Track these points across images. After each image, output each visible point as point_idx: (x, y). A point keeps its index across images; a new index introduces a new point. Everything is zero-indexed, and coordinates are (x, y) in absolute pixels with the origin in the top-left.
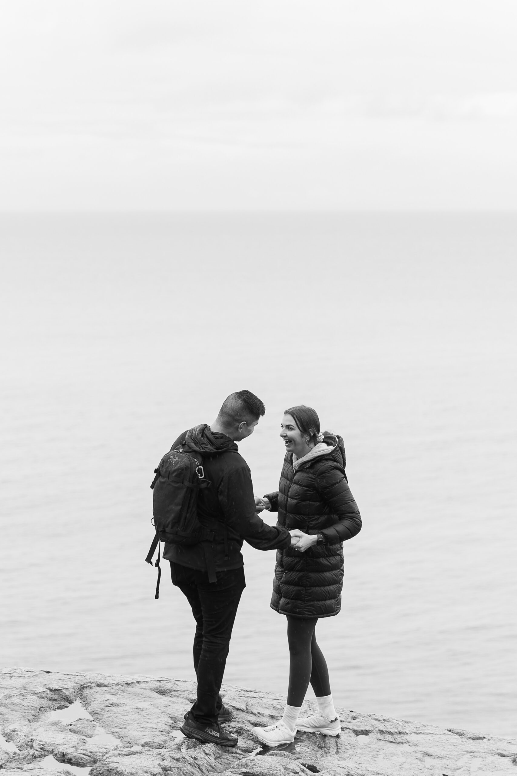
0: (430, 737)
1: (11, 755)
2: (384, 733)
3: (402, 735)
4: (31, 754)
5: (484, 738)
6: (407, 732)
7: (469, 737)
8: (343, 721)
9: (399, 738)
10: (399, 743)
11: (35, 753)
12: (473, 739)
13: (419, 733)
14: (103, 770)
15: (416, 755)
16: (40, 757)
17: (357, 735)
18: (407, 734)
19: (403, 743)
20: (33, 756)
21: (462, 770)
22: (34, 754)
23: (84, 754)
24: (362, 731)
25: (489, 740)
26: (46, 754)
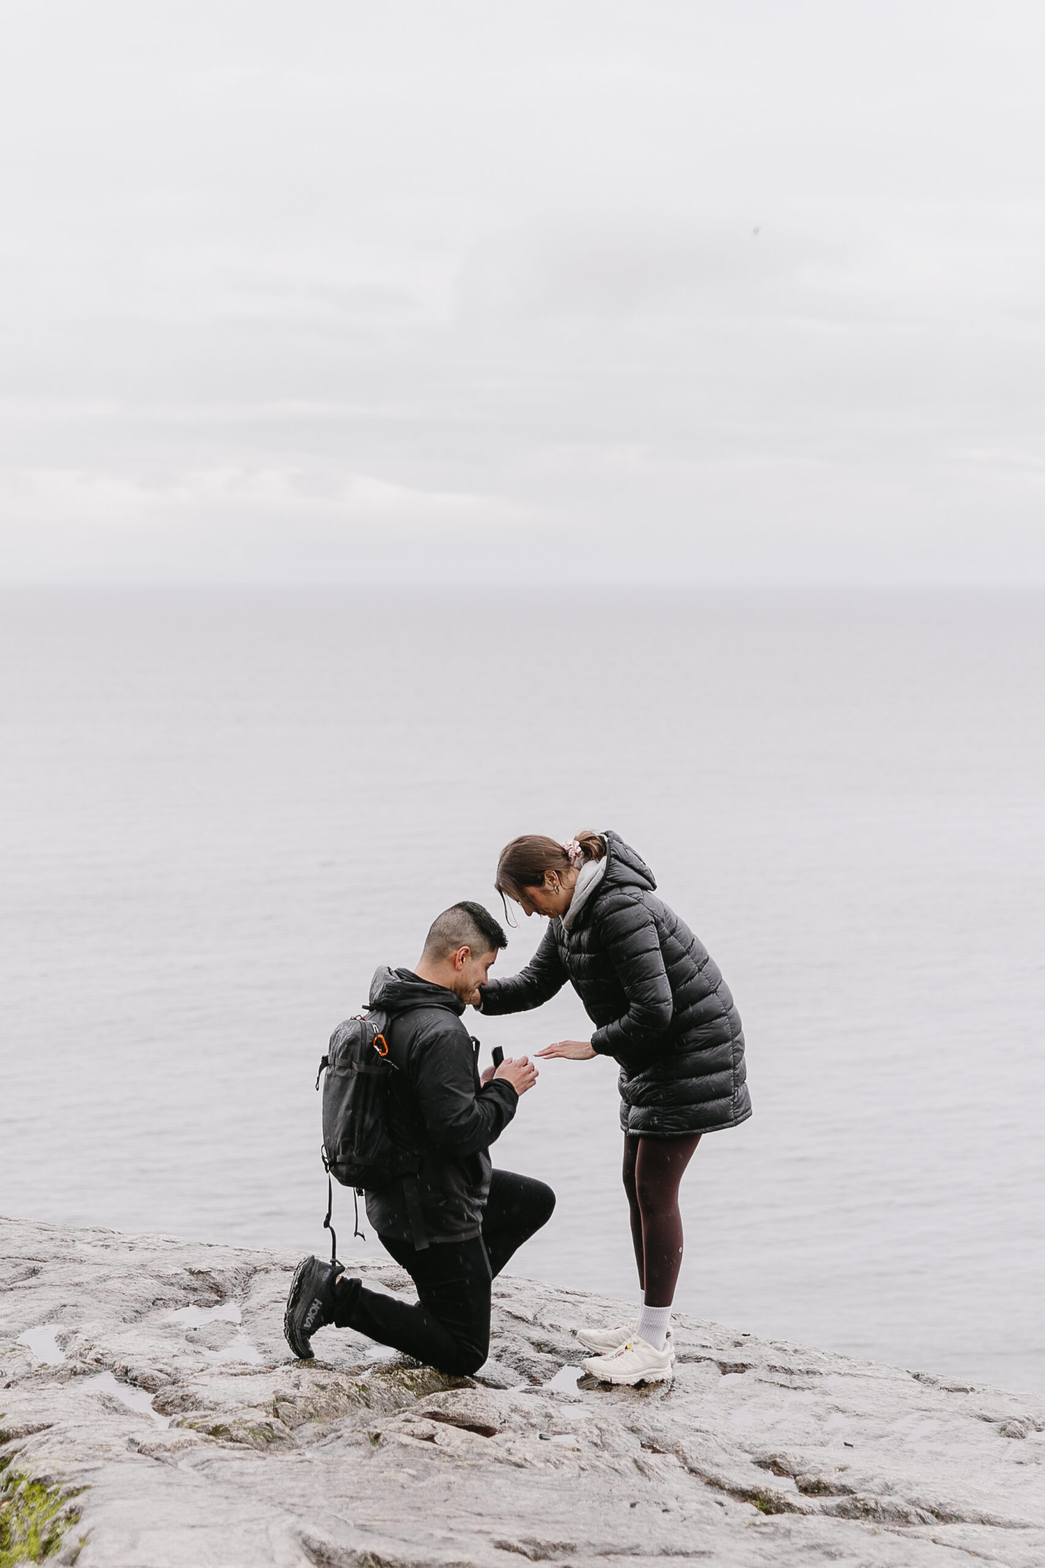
0: (862, 1382)
1: (35, 1367)
2: (777, 1370)
3: (811, 1375)
4: (70, 1367)
5: (972, 1389)
6: (821, 1370)
7: (943, 1386)
8: (707, 1347)
9: (797, 1381)
10: (795, 1389)
11: (77, 1366)
12: (949, 1390)
13: (845, 1374)
14: (174, 1396)
15: (815, 1409)
16: (84, 1373)
17: (724, 1373)
18: (821, 1374)
19: (803, 1389)
20: (72, 1370)
21: (892, 1437)
22: (75, 1367)
23: (161, 1371)
24: (736, 1365)
25: (978, 1393)
26: (99, 1369)
